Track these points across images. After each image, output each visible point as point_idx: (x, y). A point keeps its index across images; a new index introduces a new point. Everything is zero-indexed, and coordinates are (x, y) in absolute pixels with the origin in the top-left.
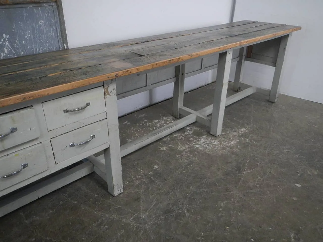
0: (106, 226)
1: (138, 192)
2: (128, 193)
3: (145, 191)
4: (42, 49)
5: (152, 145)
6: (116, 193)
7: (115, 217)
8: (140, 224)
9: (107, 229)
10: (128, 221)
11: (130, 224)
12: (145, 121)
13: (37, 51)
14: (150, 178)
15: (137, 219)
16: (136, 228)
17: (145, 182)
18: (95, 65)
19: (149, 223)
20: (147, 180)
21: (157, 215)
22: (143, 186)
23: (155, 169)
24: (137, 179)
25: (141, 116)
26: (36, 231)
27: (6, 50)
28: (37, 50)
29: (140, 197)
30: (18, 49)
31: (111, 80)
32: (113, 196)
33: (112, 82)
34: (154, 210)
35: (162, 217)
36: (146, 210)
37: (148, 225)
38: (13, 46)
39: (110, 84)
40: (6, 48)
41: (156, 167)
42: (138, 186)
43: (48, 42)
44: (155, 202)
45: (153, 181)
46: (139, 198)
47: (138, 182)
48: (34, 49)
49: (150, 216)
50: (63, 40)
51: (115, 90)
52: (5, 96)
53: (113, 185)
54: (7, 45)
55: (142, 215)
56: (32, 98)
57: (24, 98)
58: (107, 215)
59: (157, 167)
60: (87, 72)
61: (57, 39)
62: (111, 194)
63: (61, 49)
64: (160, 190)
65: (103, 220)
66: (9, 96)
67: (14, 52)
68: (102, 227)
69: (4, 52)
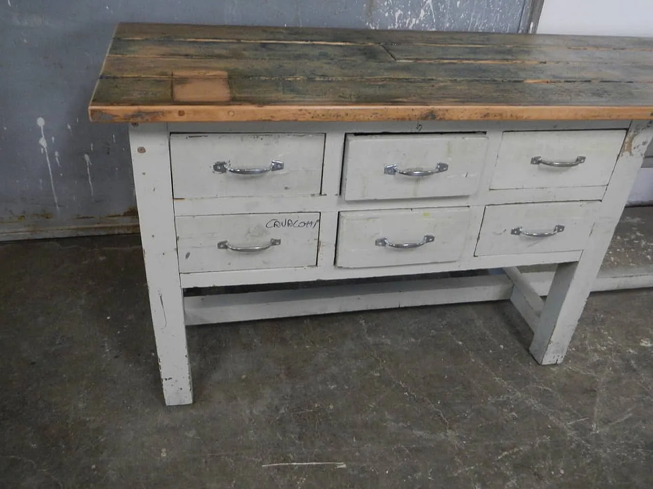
0: (514, 414)
1: (593, 377)
2: (569, 369)
3: (609, 382)
4: (484, 25)
5: (645, 293)
6: (547, 360)
7: (534, 403)
8: (587, 441)
9: (514, 419)
10: (562, 425)
11: (564, 433)
12: (638, 234)
13: (476, 26)
14: (628, 361)
15: (582, 430)
16: (578, 446)
17: (613, 365)
18: (620, 82)
19: (608, 451)
20: (620, 362)
21: (630, 442)
22: (608, 370)
23: (644, 347)
24: (596, 351)
25: (629, 221)
26: (382, 361)
27: (422, 13)
28: (477, 24)
29: (596, 389)
30: (443, 15)
31: (648, 122)
32: (538, 364)
33: (648, 127)
34: (624, 429)
35: (640, 450)
36: (606, 422)
37: (605, 451)
38: (436, 8)
39: (643, 129)
40: (425, 11)
41: (646, 342)
42: (595, 366)
43: (501, 11)
44: (631, 415)
45: (634, 370)
46: (595, 391)
47: (596, 358)
48: (471, 22)
49: (614, 438)
50: (532, 13)
51: (646, 146)
52: (450, 102)
53: (550, 340)
54: (429, 4)
55: (594, 426)
56: (498, 118)
57: (486, 115)
58: (519, 394)
59: (649, 345)
60: (606, 92)
61: (521, 10)
62: (533, 358)
63: (520, 31)
64: (647, 394)
65: (508, 398)
66: (463, 102)
67: (434, 21)
68: (505, 410)
69: (417, 16)
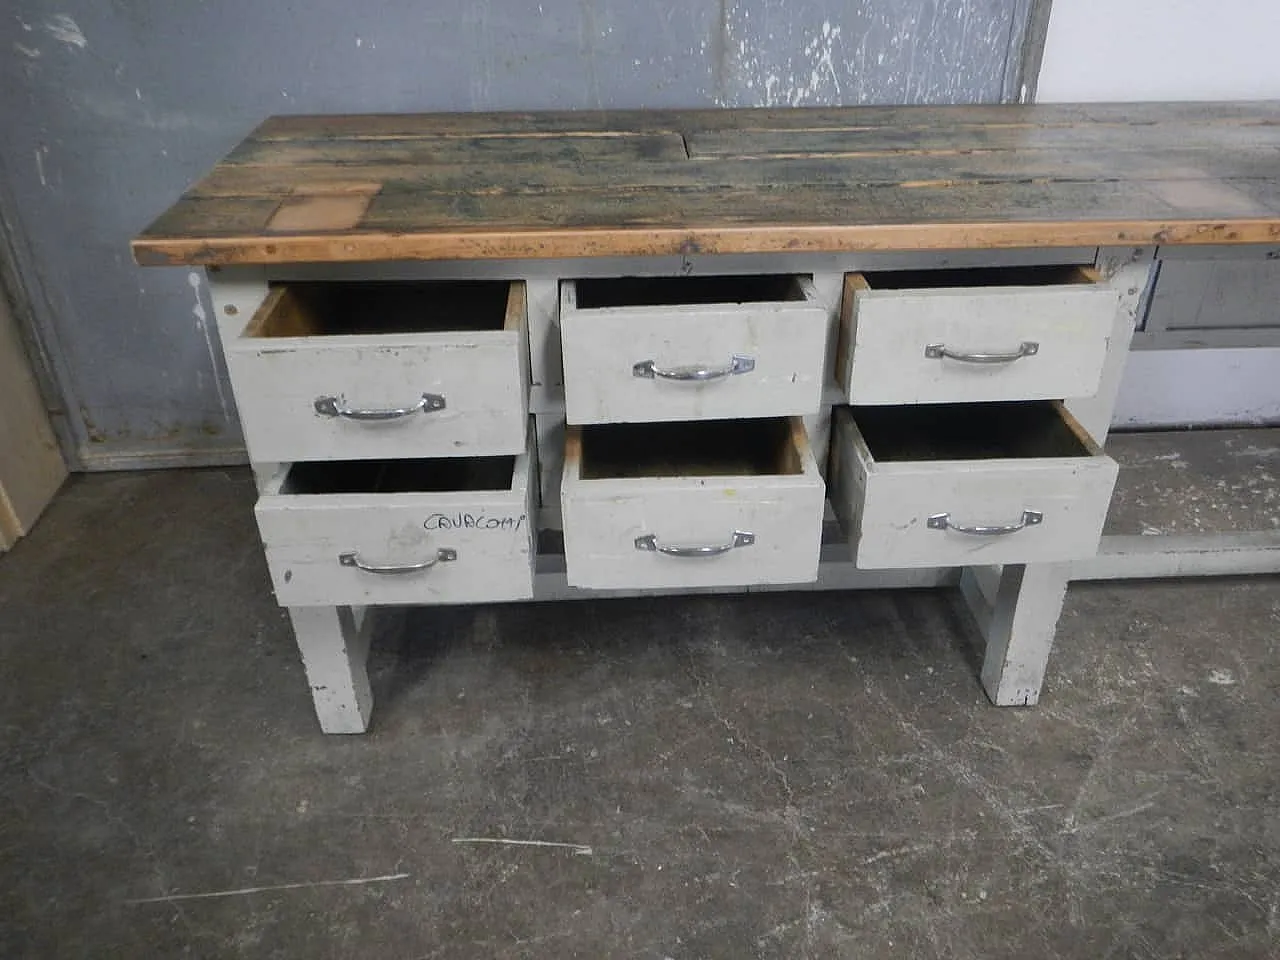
0: (920, 787)
1: (1094, 734)
2: (1051, 716)
3: (1124, 744)
4: (932, 93)
5: (1246, 587)
6: (1006, 696)
7: (965, 773)
8: (1048, 845)
9: (918, 796)
10: (1007, 813)
11: (1007, 827)
13: (916, 97)
14: (1174, 707)
15: (1043, 825)
16: (1027, 852)
17: (1141, 713)
18: (1092, 180)
19: (1086, 865)
20: (1158, 709)
21: (1134, 853)
22: (1128, 722)
23: (1215, 684)
24: (1111, 686)
26: (704, 683)
27: (815, 78)
28: (918, 94)
29: (1092, 755)
30: (854, 80)
31: (1133, 250)
32: (990, 702)
33: (1134, 260)
34: (1128, 830)
35: (1149, 870)
36: (1097, 814)
37: (1079, 866)
38: (840, 68)
39: (1125, 264)
40: (820, 74)
41: (1222, 676)
42: (1106, 714)
43: (963, 68)
44: (1151, 804)
45: (1181, 725)
46: (1090, 758)
47: (1110, 698)
48: (908, 89)
49: (1103, 844)
50: (1023, 66)
51: (1137, 295)
52: (735, 222)
53: (1005, 661)
54: (825, 62)
55: (1069, 820)
56: (816, 247)
57: (793, 243)
58: (939, 754)
59: (1228, 681)
60: (1046, 198)
61: (1002, 63)
62: (985, 692)
63: (1004, 102)
64: (1194, 770)
65: (917, 760)
66: (751, 222)
67: (838, 91)
68: (905, 781)
69: (807, 84)
